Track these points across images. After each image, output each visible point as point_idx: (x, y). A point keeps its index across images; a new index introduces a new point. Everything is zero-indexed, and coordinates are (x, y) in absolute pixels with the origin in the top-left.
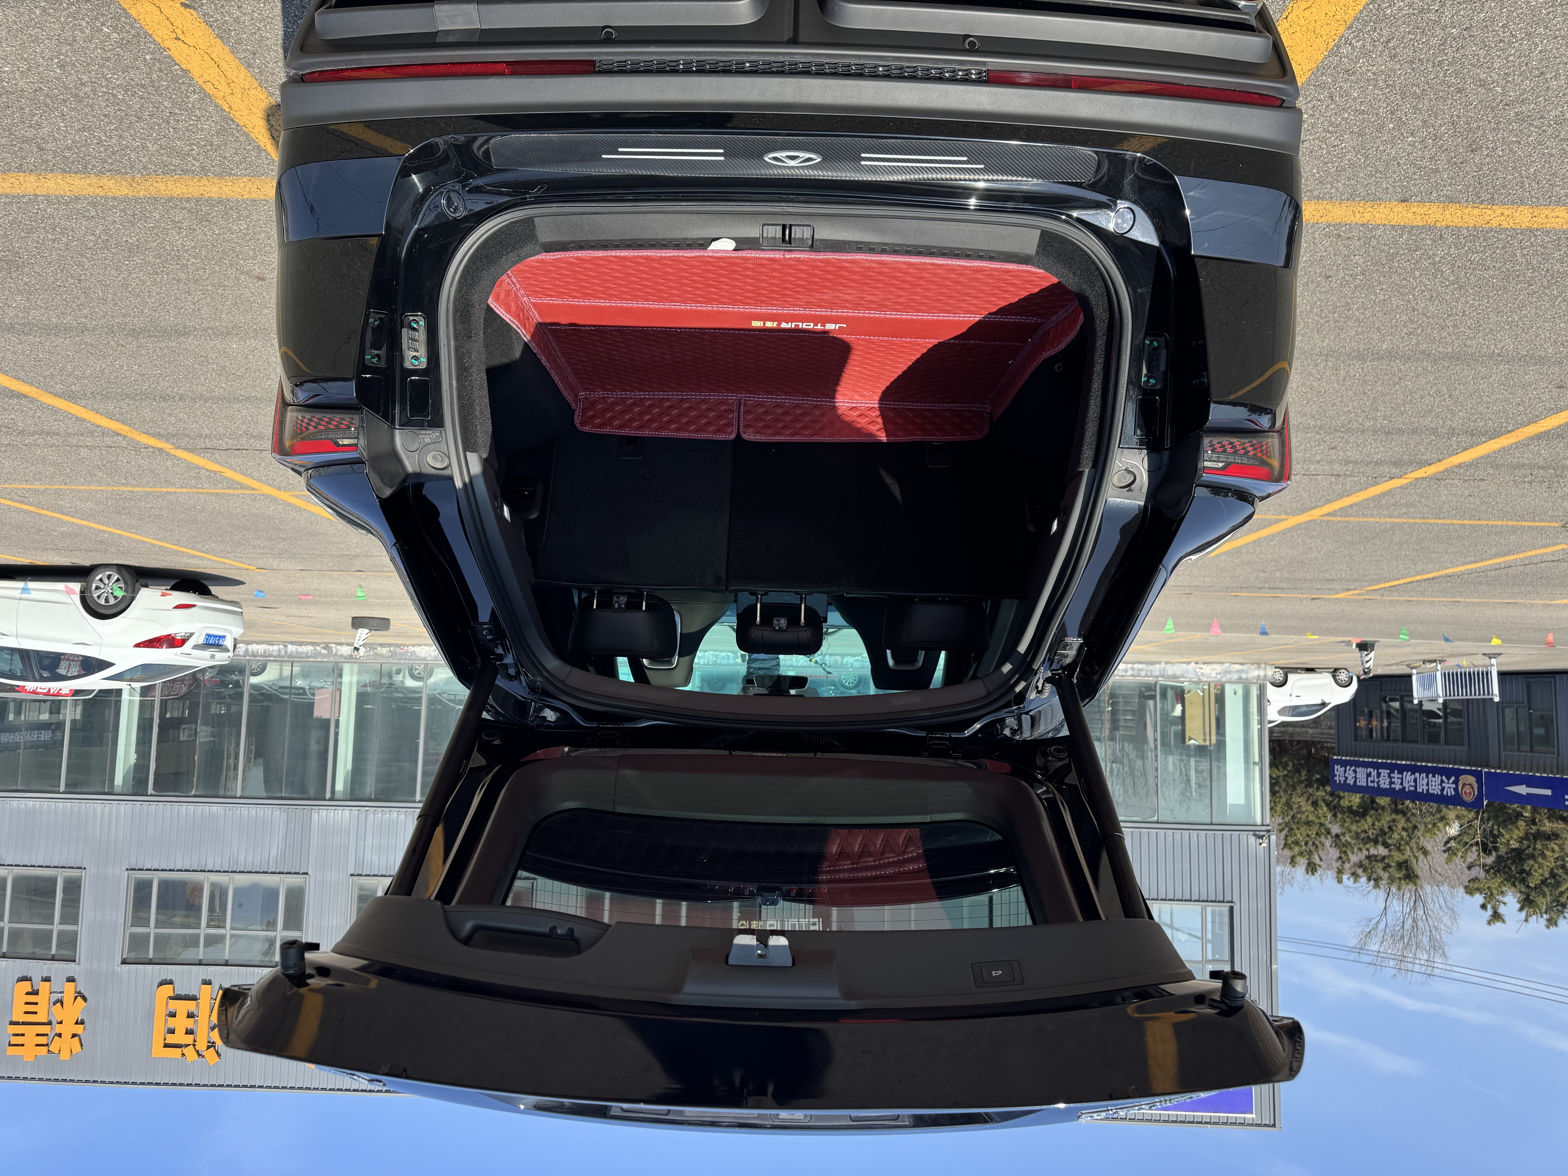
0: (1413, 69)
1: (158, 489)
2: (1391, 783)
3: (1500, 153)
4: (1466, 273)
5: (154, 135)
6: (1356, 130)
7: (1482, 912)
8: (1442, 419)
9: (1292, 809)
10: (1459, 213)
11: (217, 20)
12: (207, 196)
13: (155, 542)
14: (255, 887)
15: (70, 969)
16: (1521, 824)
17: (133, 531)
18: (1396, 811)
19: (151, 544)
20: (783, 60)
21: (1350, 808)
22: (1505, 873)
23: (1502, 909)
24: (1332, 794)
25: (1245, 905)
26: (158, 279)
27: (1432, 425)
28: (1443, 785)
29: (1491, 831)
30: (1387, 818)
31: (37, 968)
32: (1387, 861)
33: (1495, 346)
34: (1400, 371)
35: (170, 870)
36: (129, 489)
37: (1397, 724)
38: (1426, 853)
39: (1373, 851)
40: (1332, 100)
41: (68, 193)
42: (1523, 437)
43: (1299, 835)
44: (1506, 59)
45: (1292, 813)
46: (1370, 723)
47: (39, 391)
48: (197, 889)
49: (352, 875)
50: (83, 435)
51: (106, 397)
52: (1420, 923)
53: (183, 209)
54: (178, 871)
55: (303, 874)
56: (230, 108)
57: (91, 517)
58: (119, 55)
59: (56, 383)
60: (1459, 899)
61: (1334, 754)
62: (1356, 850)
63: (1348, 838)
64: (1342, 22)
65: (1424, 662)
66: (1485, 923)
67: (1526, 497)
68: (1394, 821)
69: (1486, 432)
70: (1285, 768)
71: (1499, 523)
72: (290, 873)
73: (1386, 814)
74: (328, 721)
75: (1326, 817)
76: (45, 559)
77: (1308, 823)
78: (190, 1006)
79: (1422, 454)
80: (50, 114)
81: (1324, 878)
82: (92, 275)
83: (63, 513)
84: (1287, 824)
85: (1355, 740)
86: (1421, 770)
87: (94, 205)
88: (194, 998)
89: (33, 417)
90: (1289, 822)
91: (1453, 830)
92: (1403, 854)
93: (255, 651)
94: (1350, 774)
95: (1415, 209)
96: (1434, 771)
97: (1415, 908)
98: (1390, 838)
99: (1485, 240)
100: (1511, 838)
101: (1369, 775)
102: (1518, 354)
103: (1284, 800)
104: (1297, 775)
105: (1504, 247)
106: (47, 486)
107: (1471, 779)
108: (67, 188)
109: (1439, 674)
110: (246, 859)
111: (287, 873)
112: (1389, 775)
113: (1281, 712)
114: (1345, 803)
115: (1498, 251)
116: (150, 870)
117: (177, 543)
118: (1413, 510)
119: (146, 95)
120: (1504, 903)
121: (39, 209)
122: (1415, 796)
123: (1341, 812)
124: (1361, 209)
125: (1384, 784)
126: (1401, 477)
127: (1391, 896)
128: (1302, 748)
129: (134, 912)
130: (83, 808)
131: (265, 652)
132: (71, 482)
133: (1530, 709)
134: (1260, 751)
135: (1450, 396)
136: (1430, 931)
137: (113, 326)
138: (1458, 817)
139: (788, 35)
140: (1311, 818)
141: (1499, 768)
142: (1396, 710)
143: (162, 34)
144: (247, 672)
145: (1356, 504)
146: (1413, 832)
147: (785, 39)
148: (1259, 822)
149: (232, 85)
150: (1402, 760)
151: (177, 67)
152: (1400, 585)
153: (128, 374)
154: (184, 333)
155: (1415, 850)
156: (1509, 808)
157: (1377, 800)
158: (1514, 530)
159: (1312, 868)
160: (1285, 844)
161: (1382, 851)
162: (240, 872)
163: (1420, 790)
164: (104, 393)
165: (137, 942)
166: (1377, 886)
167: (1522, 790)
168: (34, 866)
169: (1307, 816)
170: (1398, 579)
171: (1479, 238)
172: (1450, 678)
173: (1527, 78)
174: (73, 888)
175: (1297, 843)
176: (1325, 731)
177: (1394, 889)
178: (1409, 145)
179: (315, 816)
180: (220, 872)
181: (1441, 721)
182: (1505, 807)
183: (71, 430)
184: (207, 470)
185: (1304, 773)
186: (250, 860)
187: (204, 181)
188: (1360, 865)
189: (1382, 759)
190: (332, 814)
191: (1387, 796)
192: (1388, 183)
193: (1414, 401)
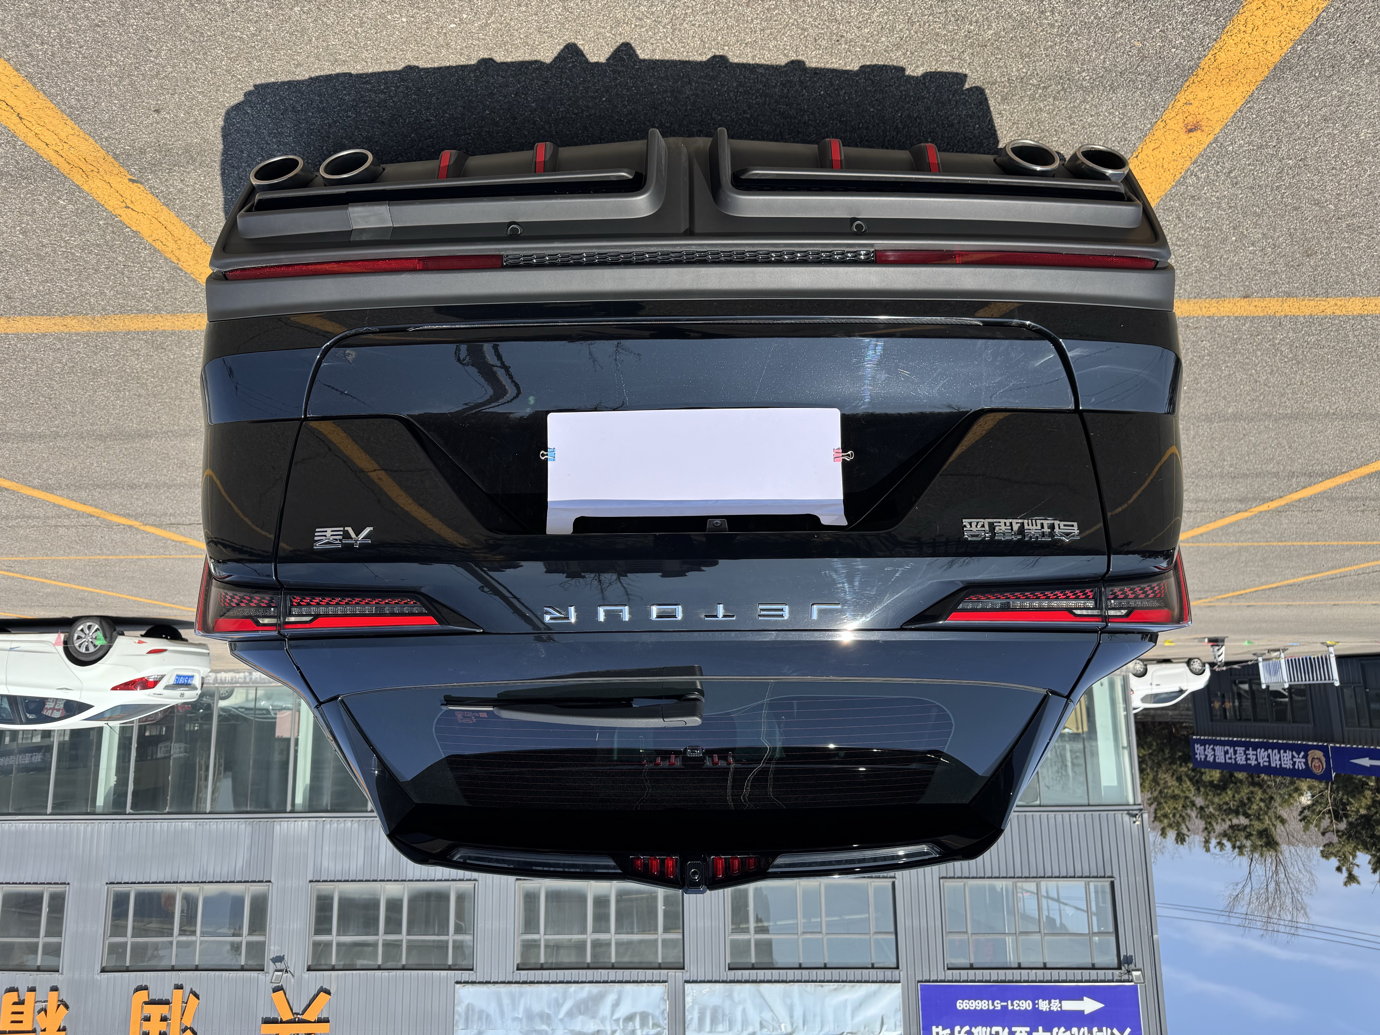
0: (1253, 193)
1: (130, 557)
2: (1247, 759)
3: (1334, 257)
4: (1303, 352)
5: (111, 283)
6: (1201, 242)
7: (1338, 874)
8: (1283, 465)
9: (1159, 785)
10: (1297, 305)
11: (162, 192)
12: (161, 329)
13: (130, 597)
14: (223, 895)
15: (53, 979)
16: (1368, 793)
17: (110, 589)
18: (1253, 784)
19: (127, 599)
20: (681, 250)
21: (1211, 782)
22: (1357, 838)
23: (1356, 871)
24: (1193, 770)
25: (1124, 878)
26: (121, 396)
27: (1275, 470)
28: (1294, 760)
29: (1341, 799)
30: (1245, 791)
31: (22, 980)
32: (1248, 830)
33: (1330, 406)
34: (1245, 429)
35: (146, 883)
36: (104, 557)
37: (1247, 704)
38: (1283, 821)
39: (1235, 821)
40: (1180, 220)
41: (36, 332)
42: (1356, 477)
43: (1167, 808)
44: (1338, 183)
45: (1159, 789)
46: (1223, 703)
47: (19, 485)
48: (171, 898)
49: (311, 881)
50: (60, 518)
51: (80, 488)
52: (1282, 886)
53: (140, 340)
54: (153, 883)
55: (266, 882)
56: (179, 259)
57: (72, 579)
58: (75, 222)
59: (34, 479)
60: (1315, 863)
61: (1193, 734)
62: (1219, 821)
63: (1211, 809)
64: (1188, 158)
65: (1269, 651)
66: (1342, 884)
67: (1359, 522)
68: (1252, 792)
69: (1323, 473)
70: (1150, 747)
71: (1335, 543)
72: (255, 882)
73: (1244, 787)
74: (288, 740)
75: (1190, 790)
76: (32, 614)
77: (1175, 797)
78: (163, 1009)
79: (1266, 492)
80: (15, 271)
81: (1192, 845)
82: (60, 394)
83: (47, 578)
84: (1155, 799)
85: (1212, 720)
86: (1273, 746)
87: (60, 340)
88: (167, 1002)
89: (15, 505)
90: (1157, 797)
91: (1306, 800)
92: (1263, 823)
93: (223, 679)
94: (1209, 752)
95: (1256, 303)
96: (1285, 747)
97: (1276, 872)
98: (1250, 808)
99: (1320, 325)
100: (1361, 806)
101: (1226, 752)
102: (1351, 413)
103: (1151, 777)
104: (1161, 754)
105: (1337, 330)
106: (31, 558)
107: (1319, 754)
108: (34, 327)
109: (1283, 662)
110: (215, 869)
111: (252, 882)
112: (1245, 752)
113: (1144, 700)
114: (1206, 778)
115: (1332, 334)
116: (128, 883)
117: (150, 597)
118: (1257, 536)
119: (101, 253)
120: (1358, 866)
121: (10, 344)
122: (1270, 770)
123: (1203, 787)
124: (1207, 305)
125: (1241, 760)
126: (1246, 511)
127: (1254, 862)
128: (1163, 729)
129: (113, 920)
130: (68, 828)
131: (232, 679)
132: (52, 554)
133: (1366, 688)
134: (1127, 736)
135: (1289, 447)
136: (1292, 893)
137: (82, 433)
138: (1310, 788)
139: (684, 226)
140: (1176, 792)
141: (1343, 743)
142: (1246, 691)
143: (113, 204)
144: (216, 697)
145: (1206, 533)
146: (1270, 802)
147: (682, 231)
148: (1131, 801)
149: (179, 242)
150: (1255, 738)
151: (128, 230)
152: (1246, 594)
153: (98, 469)
154: (147, 436)
155: (1273, 820)
156: (1356, 779)
157: (1236, 774)
158: (1349, 548)
159: (1181, 838)
160: (1155, 817)
161: (1243, 821)
162: (209, 882)
163: (1273, 765)
164: (78, 484)
165: (116, 950)
166: (1241, 853)
167: (1366, 762)
168: (23, 883)
169: (1173, 791)
170: (1244, 589)
171: (1315, 324)
172: (1293, 664)
173: (1357, 197)
174: (58, 902)
175: (1165, 816)
176: (1183, 712)
177: (1256, 855)
178: (1250, 253)
179: (277, 828)
180: (191, 882)
181: (1287, 700)
182: (1352, 778)
183: (50, 514)
184: (173, 541)
185: (1167, 751)
186: (218, 870)
187: (158, 318)
188: (1225, 834)
189: (1237, 737)
190: (292, 825)
191: (1244, 771)
192: (1232, 283)
193: (1257, 452)
